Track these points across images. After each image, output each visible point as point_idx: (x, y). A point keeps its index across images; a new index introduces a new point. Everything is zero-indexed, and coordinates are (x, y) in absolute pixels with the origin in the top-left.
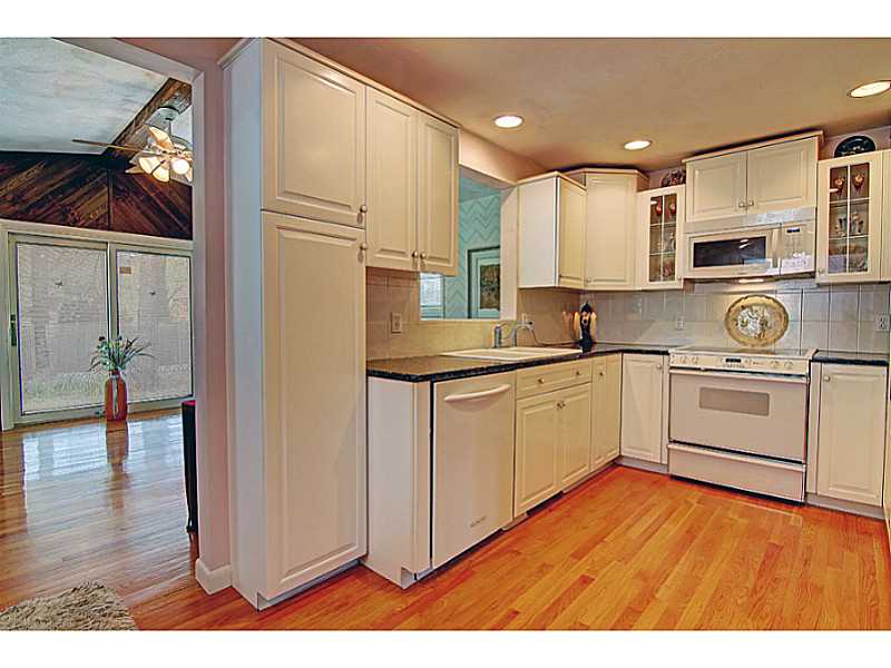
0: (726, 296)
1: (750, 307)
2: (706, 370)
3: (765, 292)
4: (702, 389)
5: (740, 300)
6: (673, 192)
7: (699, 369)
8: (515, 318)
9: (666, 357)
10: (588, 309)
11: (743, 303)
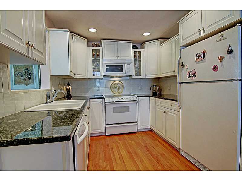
0: (110, 81)
1: (116, 84)
2: (115, 102)
3: (119, 80)
4: (114, 107)
5: (113, 82)
6: (99, 49)
7: (113, 102)
8: (50, 89)
9: (103, 99)
10: (69, 84)
11: (114, 83)
